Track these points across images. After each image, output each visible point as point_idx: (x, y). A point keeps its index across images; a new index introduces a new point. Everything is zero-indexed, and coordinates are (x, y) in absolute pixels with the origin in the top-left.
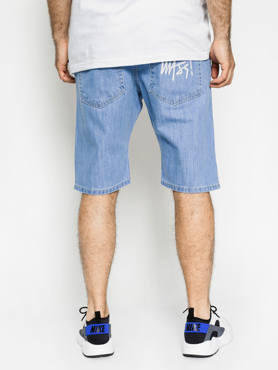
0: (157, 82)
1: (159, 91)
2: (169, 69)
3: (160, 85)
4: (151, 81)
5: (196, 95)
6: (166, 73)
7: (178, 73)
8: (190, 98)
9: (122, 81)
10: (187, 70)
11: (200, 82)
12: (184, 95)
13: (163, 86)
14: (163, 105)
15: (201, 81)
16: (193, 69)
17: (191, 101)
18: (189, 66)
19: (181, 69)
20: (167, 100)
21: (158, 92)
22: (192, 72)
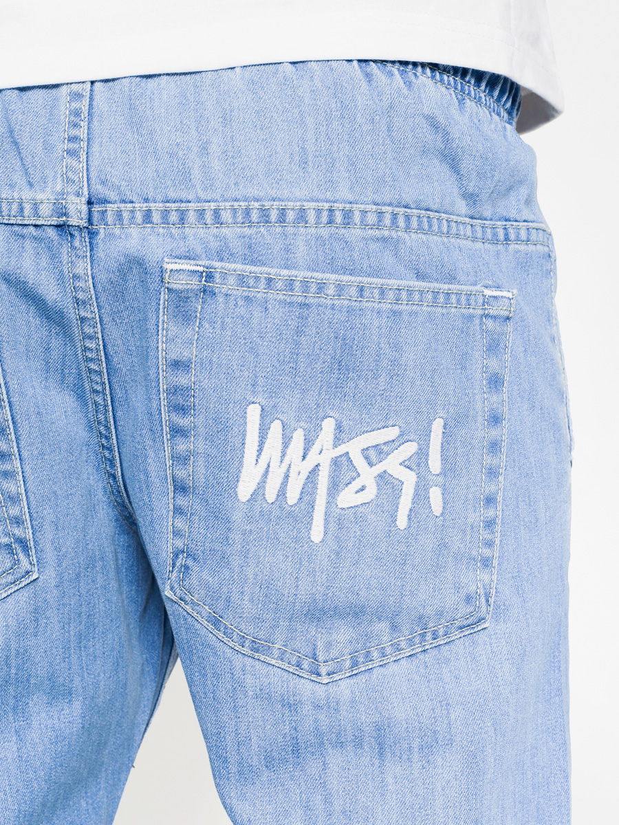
0: (217, 546)
1: (228, 600)
2: (293, 474)
3: (236, 562)
4: (177, 533)
5: (457, 623)
6: (271, 494)
7: (347, 498)
8: (417, 640)
9: (14, 511)
10: (409, 479)
11: (487, 552)
12: (382, 627)
13: (250, 572)
14: (249, 680)
15: (489, 544)
16: (444, 473)
17: (427, 658)
18: (422, 454)
19: (368, 476)
20: (276, 653)
21: (221, 605)
22: (435, 495)
